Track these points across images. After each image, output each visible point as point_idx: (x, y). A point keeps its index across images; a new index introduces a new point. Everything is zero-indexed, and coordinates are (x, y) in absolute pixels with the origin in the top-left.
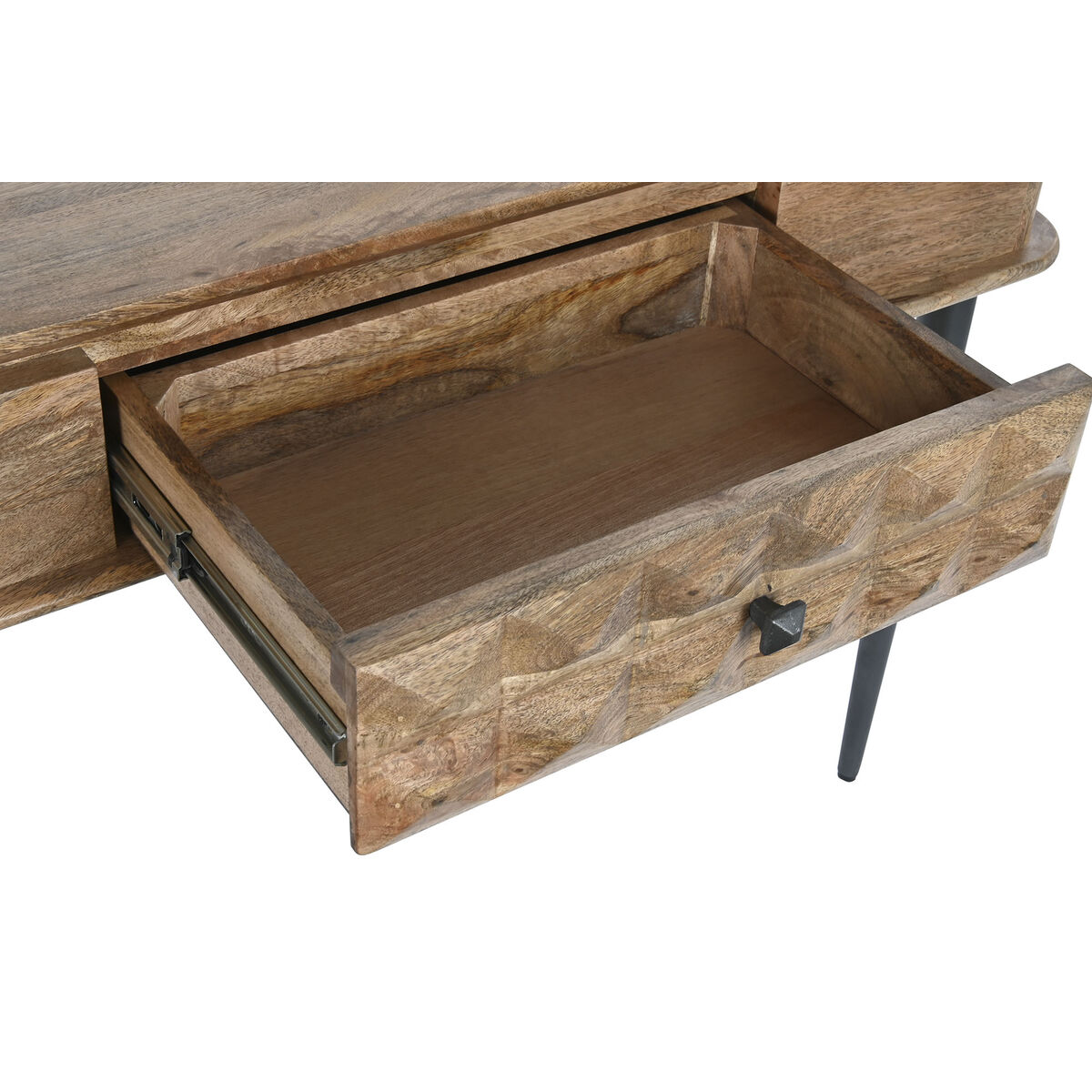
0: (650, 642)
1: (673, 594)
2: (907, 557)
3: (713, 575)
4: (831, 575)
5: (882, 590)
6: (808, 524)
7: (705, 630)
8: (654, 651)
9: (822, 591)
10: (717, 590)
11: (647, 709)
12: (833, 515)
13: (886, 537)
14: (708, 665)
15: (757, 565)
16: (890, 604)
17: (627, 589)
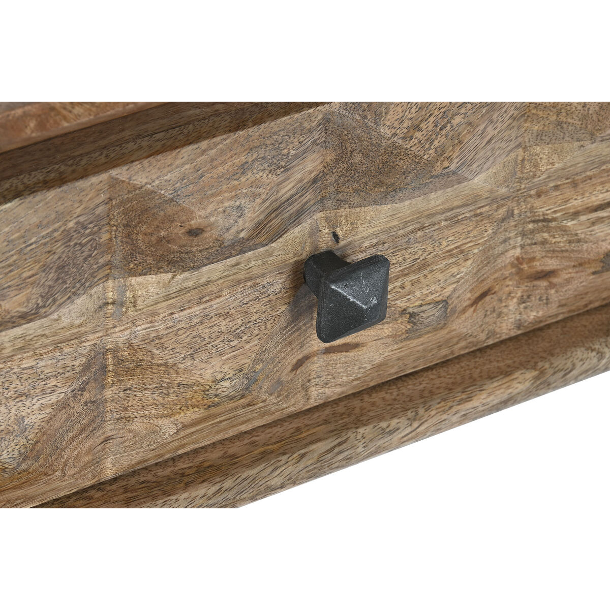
0: (131, 313)
1: (162, 233)
2: (577, 203)
3: (227, 204)
4: (444, 223)
5: (538, 256)
6: (389, 132)
7: (228, 300)
8: (141, 329)
9: (430, 249)
10: (234, 229)
11: (137, 426)
12: (432, 119)
13: (536, 166)
14: (235, 356)
15: (308, 196)
16: (555, 280)
17: (82, 219)
